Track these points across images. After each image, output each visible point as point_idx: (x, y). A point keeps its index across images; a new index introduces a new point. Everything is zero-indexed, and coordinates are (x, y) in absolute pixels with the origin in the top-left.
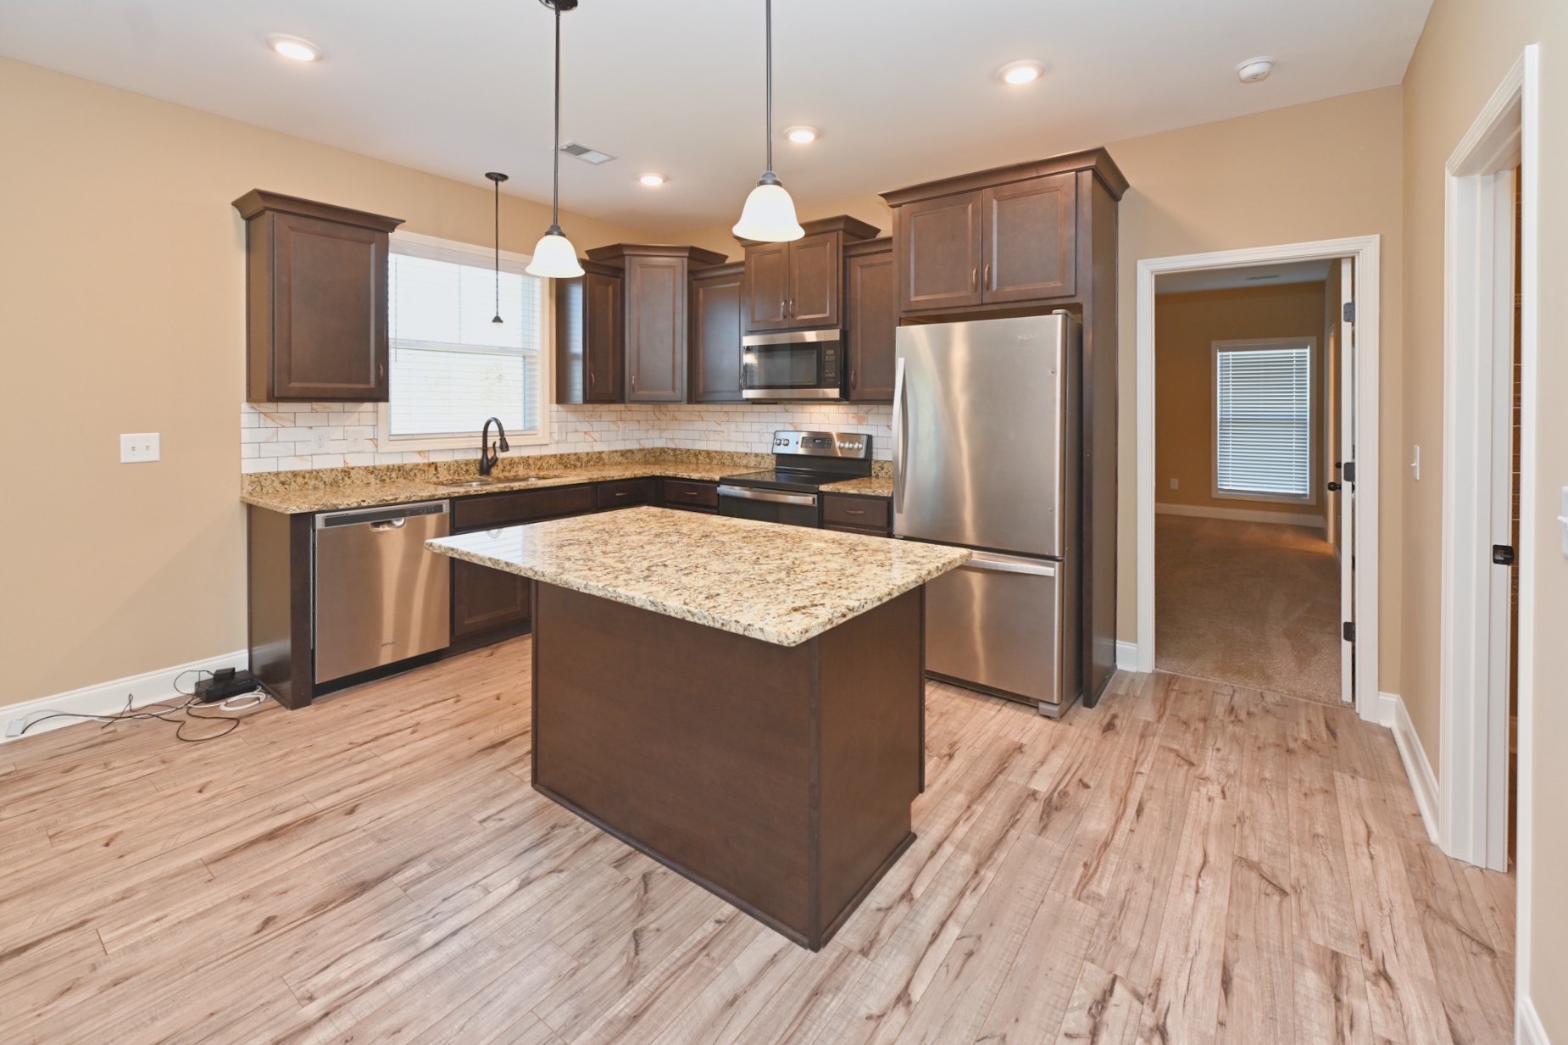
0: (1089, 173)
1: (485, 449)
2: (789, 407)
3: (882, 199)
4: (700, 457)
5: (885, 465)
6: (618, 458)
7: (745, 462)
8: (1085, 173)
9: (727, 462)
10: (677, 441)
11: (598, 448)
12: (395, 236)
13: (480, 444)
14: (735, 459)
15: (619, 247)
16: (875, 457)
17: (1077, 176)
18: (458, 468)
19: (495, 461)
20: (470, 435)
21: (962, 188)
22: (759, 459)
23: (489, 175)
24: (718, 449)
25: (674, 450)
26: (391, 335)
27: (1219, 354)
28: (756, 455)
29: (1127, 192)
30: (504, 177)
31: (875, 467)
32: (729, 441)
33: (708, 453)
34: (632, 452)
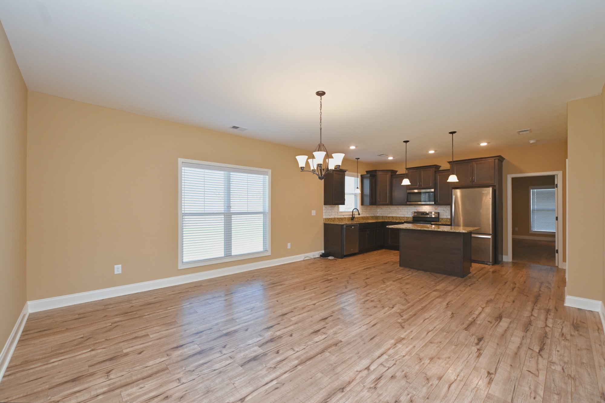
0: (497, 160)
1: (353, 215)
2: (416, 206)
3: (448, 163)
4: (390, 218)
5: (443, 219)
6: (371, 218)
7: (403, 219)
8: (496, 160)
9: (398, 219)
10: (383, 214)
11: (368, 215)
12: (346, 173)
13: (352, 214)
14: (401, 218)
15: (376, 170)
16: (440, 217)
17: (494, 160)
18: (348, 219)
19: (354, 217)
20: (349, 212)
21: (467, 161)
22: (407, 218)
23: (356, 159)
24: (395, 216)
25: (382, 216)
26: (345, 192)
27: (531, 190)
28: (407, 217)
29: (504, 161)
30: (359, 159)
31: (440, 220)
32: (398, 214)
33: (392, 217)
34: (373, 216)
